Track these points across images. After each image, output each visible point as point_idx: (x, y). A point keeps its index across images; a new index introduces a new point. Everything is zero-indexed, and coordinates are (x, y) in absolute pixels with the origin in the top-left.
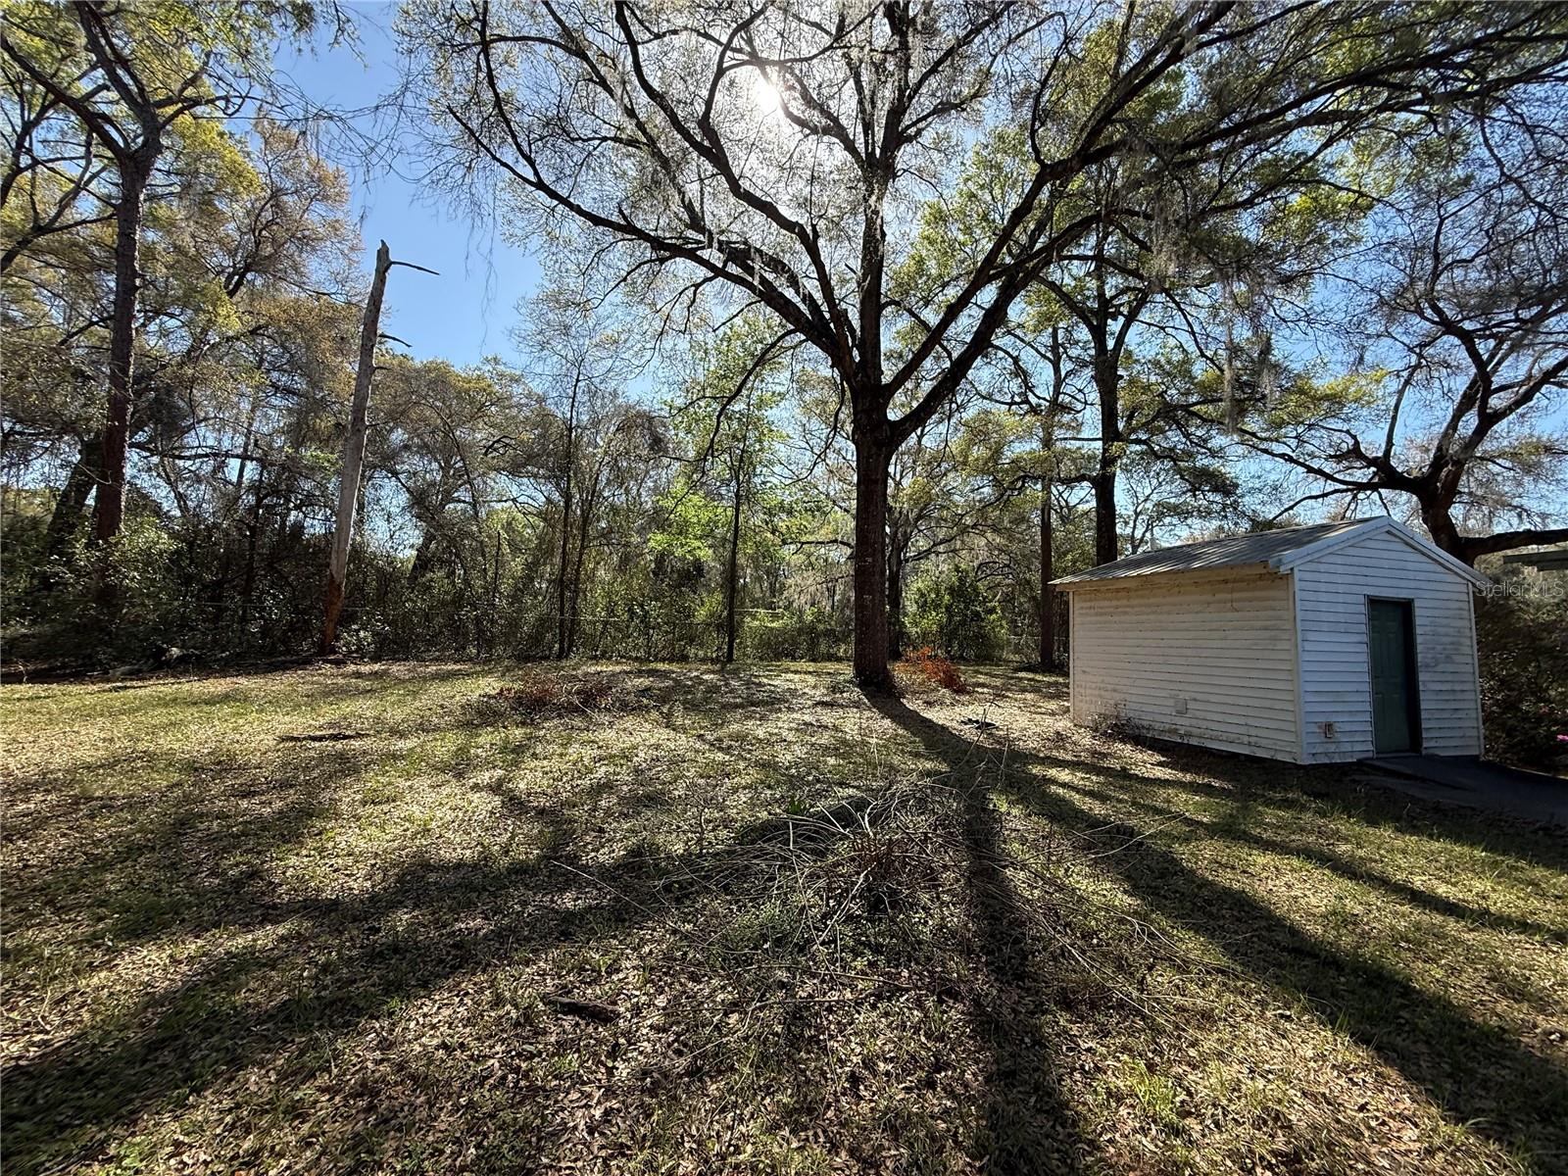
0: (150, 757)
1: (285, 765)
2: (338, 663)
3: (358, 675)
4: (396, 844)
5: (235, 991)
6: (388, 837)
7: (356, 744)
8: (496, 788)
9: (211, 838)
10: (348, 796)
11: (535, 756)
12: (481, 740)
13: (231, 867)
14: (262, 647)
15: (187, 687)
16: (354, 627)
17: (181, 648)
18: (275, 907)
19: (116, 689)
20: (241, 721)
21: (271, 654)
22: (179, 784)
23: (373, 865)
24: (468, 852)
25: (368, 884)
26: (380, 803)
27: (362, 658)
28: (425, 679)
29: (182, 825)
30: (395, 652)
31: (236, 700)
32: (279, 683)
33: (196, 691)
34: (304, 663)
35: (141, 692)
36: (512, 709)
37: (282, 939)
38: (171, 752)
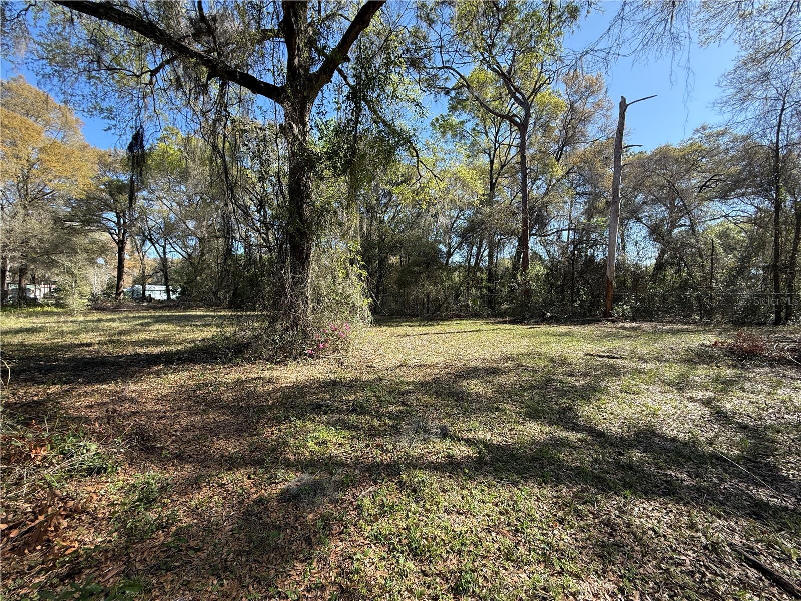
0: (539, 354)
1: (586, 366)
2: (613, 321)
3: (623, 328)
4: (636, 416)
5: (560, 452)
6: (634, 411)
7: (620, 362)
8: (707, 403)
9: (557, 390)
10: (613, 386)
11: (742, 389)
12: (698, 372)
13: (563, 403)
14: (580, 313)
15: (552, 328)
16: (621, 303)
17: (550, 313)
18: (577, 425)
19: (531, 328)
20: (571, 344)
21: (584, 316)
22: (547, 366)
23: (624, 423)
24: (682, 435)
25: (620, 431)
26: (629, 393)
27: (625, 319)
28: (662, 332)
29: (548, 381)
30: (645, 317)
31: (569, 335)
32: (587, 329)
33: (555, 330)
34: (598, 321)
35: (538, 329)
36: (725, 355)
37: (579, 440)
38: (546, 353)
